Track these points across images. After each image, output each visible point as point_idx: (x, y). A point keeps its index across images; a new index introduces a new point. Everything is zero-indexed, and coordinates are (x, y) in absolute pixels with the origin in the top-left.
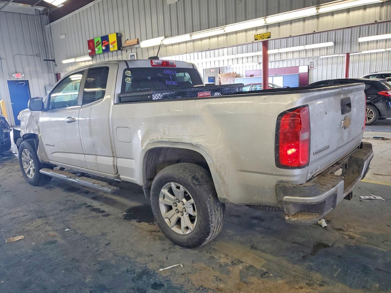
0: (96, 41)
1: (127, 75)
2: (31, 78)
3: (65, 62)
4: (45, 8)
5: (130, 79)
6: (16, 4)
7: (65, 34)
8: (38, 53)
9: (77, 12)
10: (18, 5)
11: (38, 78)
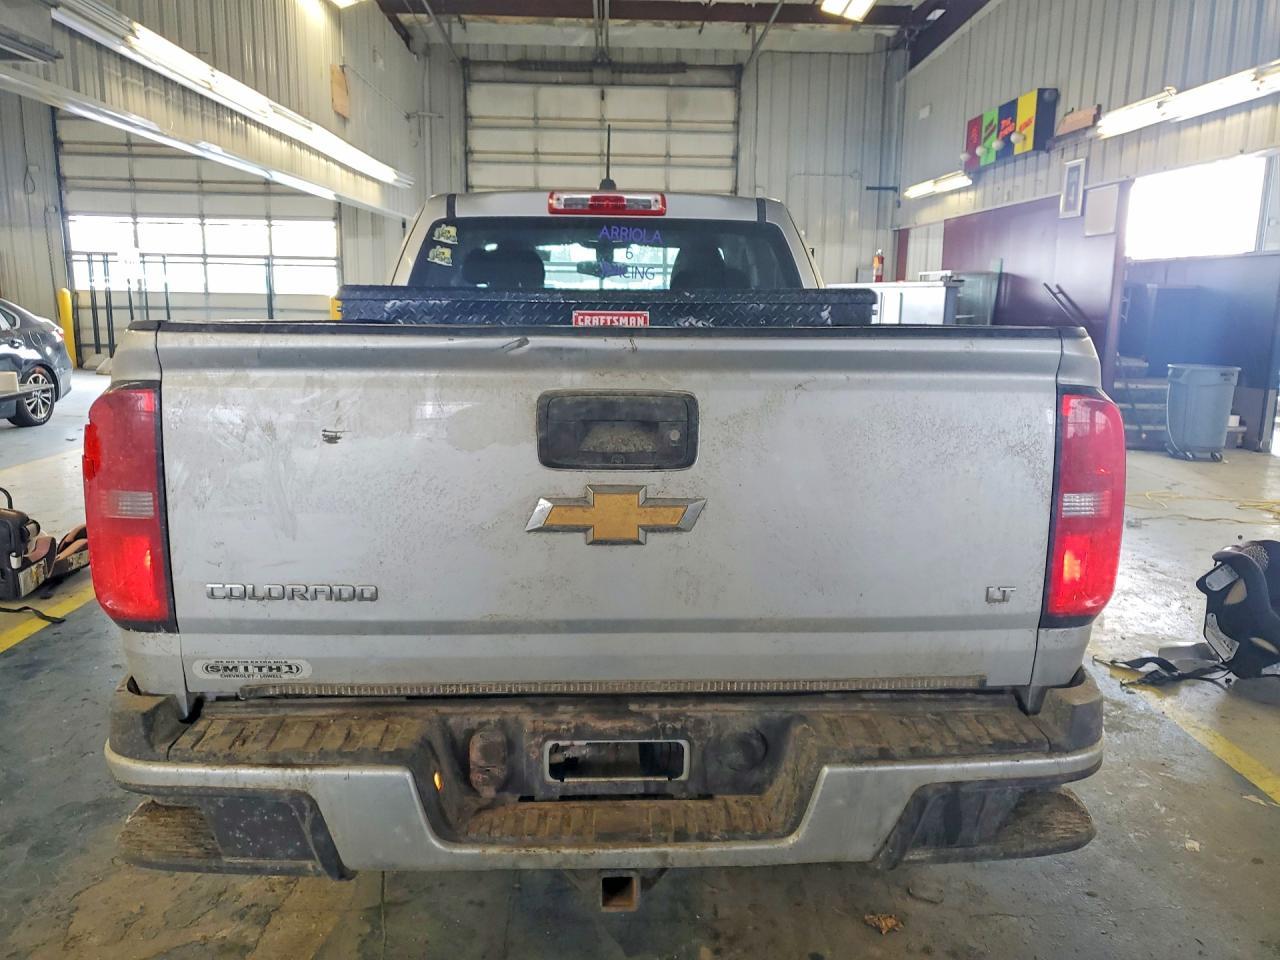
0: (986, 122)
1: (442, 239)
2: (823, 241)
3: (913, 192)
4: (898, 27)
5: (447, 252)
6: (818, 26)
7: (931, 104)
8: (859, 167)
9: (965, 28)
10: (824, 29)
11: (842, 241)
